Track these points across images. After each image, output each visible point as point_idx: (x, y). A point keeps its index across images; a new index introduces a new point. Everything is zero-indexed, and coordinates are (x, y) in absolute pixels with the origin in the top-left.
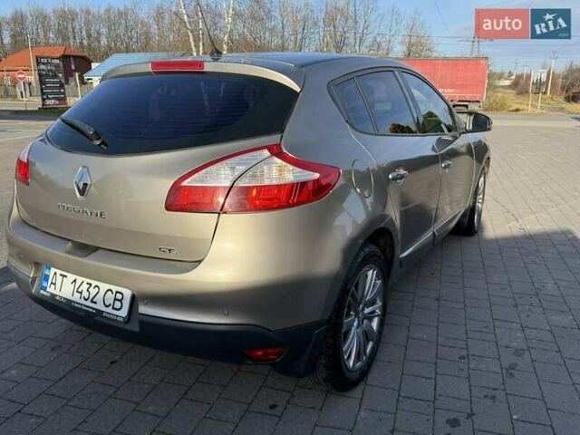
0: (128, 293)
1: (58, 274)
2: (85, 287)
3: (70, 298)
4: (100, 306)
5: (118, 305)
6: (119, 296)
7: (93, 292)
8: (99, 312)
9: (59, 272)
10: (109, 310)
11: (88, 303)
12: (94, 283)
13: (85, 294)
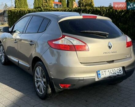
0: (121, 68)
1: (103, 72)
2: (112, 71)
3: (109, 75)
4: (117, 74)
5: (120, 71)
6: (120, 70)
7: (114, 71)
8: (118, 75)
9: (103, 71)
10: (119, 73)
11: (114, 74)
12: (114, 69)
13: (113, 73)
